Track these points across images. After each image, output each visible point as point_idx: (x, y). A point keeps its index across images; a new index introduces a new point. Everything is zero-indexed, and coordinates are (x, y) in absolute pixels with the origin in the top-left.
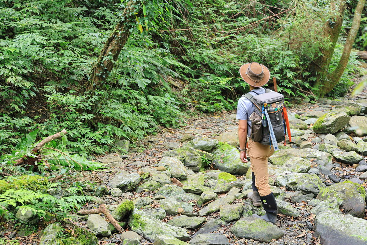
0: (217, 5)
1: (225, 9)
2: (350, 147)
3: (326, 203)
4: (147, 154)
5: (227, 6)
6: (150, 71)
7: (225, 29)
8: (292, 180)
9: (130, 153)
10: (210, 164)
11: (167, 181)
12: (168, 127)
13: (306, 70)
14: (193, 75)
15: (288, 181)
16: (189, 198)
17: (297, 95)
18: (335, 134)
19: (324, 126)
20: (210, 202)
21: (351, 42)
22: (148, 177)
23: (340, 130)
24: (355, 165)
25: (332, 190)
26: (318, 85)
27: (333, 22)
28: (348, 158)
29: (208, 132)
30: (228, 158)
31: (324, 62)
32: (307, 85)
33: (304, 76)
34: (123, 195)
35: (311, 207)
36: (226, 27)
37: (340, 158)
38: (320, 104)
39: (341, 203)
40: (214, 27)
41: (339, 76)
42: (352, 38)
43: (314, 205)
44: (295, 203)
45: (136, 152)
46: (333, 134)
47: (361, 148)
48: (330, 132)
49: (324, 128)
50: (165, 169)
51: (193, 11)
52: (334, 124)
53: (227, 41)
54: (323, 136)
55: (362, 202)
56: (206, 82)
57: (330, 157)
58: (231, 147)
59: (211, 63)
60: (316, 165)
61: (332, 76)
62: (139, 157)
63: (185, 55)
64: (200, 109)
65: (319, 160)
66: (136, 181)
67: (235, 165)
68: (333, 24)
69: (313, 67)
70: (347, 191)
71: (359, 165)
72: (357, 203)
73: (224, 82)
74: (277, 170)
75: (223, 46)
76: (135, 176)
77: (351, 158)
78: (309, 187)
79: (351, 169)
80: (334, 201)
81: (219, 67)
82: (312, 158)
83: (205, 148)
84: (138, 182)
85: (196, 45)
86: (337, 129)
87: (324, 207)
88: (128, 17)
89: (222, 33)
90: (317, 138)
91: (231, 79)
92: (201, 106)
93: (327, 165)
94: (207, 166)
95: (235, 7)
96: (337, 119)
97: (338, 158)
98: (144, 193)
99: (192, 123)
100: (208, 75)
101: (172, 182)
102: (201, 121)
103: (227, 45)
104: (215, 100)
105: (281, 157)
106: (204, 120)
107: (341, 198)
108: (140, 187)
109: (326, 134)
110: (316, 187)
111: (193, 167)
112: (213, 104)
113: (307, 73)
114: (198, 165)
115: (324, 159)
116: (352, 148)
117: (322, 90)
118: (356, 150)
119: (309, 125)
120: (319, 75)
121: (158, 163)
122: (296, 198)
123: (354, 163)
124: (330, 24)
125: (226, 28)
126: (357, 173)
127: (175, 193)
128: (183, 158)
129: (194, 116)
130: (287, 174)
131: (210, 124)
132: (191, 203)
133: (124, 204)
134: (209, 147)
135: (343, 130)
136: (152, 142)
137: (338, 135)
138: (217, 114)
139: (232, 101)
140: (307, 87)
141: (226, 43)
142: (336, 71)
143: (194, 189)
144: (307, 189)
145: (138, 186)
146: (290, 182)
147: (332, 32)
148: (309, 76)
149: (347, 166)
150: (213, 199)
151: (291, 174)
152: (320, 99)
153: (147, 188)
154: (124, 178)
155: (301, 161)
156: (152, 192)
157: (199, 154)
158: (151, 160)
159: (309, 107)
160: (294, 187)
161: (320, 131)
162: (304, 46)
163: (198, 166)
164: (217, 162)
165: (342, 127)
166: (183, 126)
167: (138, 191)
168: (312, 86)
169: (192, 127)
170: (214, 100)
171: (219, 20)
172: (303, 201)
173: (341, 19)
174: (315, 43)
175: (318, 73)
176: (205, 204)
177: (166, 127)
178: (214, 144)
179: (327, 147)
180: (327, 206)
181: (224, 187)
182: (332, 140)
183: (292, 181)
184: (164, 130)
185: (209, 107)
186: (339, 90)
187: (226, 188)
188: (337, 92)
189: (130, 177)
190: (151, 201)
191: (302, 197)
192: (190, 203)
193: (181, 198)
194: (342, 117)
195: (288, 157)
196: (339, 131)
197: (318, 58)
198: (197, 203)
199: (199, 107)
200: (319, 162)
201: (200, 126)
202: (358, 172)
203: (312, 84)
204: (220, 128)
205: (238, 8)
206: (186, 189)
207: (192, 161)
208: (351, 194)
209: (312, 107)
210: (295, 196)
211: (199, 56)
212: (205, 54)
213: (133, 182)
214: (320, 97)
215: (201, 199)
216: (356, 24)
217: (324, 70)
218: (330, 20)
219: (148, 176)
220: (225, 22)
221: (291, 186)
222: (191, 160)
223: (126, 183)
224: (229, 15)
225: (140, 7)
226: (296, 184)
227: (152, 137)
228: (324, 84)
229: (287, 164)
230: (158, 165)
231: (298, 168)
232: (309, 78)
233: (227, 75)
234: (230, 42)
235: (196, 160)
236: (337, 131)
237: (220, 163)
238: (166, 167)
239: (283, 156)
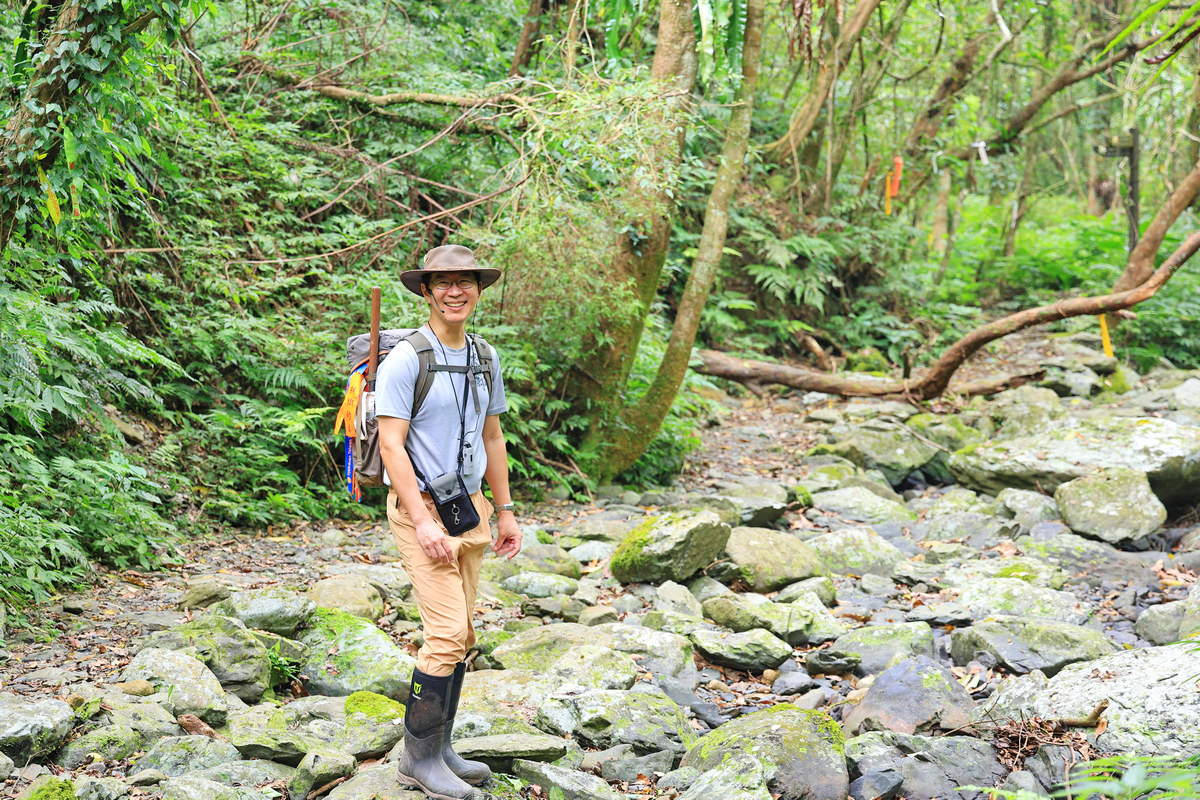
0: (258, 175)
1: (285, 188)
2: (748, 618)
3: (725, 774)
4: (73, 648)
5: (291, 178)
6: (57, 375)
7: (289, 255)
8: (592, 712)
9: (12, 646)
10: (296, 674)
11: (166, 726)
12: (123, 568)
13: (555, 394)
14: (189, 403)
15: (579, 717)
16: (256, 774)
17: (533, 474)
18: (686, 582)
19: (650, 557)
20: (334, 782)
21: (697, 304)
22: (98, 715)
23: (701, 570)
24: (768, 673)
25: (735, 737)
26: (595, 440)
27: (641, 236)
28: (745, 650)
29: (266, 580)
30: (352, 658)
31: (615, 366)
32: (560, 442)
33: (549, 413)
34: (17, 772)
35: (672, 791)
36: (289, 247)
37: (720, 651)
38: (607, 504)
39: (771, 776)
40: (253, 246)
41: (661, 415)
42: (700, 290)
43: (679, 786)
44: (616, 782)
45: (30, 641)
46: (680, 582)
47: (780, 620)
48: (668, 575)
49: (651, 564)
50: (151, 690)
51: (182, 190)
52: (683, 550)
53: (295, 294)
54: (647, 592)
55: (839, 770)
56: (237, 423)
57: (686, 649)
58: (360, 621)
59: (250, 364)
60: (649, 675)
61: (638, 413)
62: (46, 657)
63: (157, 335)
64: (221, 513)
65: (655, 660)
66: (61, 726)
67: (378, 679)
68: (641, 242)
69: (576, 383)
70: (787, 735)
71: (782, 672)
72: (823, 773)
73: (295, 423)
74: (532, 686)
75: (283, 310)
76: (56, 708)
77: (757, 649)
78: (651, 734)
79: (756, 685)
80: (752, 765)
81: (276, 375)
82: (631, 652)
83: (276, 622)
84: (66, 728)
85: (197, 301)
86: (691, 567)
87: (718, 789)
88: (11, 166)
89: (277, 266)
90: (628, 597)
91: (324, 414)
92: (223, 502)
93: (679, 675)
94: (286, 684)
95: (318, 182)
96: (691, 534)
97: (712, 652)
98: (89, 766)
99: (198, 555)
100: (242, 402)
101: (184, 729)
102: (228, 549)
103: (297, 305)
104: (272, 483)
105: (534, 648)
106: (241, 547)
107: (769, 758)
108: (73, 748)
109: (658, 583)
110: (670, 735)
111: (239, 687)
112: (262, 496)
113: (559, 405)
114: (258, 678)
115: (672, 655)
116: (754, 619)
117: (605, 460)
118: (766, 626)
119: (585, 563)
120: (597, 410)
121: (121, 673)
122: (617, 766)
123: (766, 666)
124: (632, 241)
125: (292, 251)
126: (778, 698)
127: (202, 760)
128: (204, 653)
129: (200, 536)
130: (572, 693)
131: (263, 558)
132: (268, 788)
133: (43, 793)
134: (289, 621)
135: (708, 571)
136: (78, 612)
137: (695, 588)
138: (278, 532)
139: (322, 489)
140: (561, 448)
141: (291, 300)
142: (650, 398)
143: (272, 745)
144: (643, 739)
145: (67, 744)
146: (586, 718)
147: (640, 268)
148: (565, 415)
149: (745, 678)
150: (346, 774)
151: (588, 694)
152: (602, 489)
153: (98, 751)
154: (16, 715)
155: (604, 657)
156: (116, 762)
157: (260, 643)
158: (93, 665)
159: (574, 513)
160: (600, 734)
161: (637, 573)
162: (551, 311)
163: (258, 683)
164: (315, 673)
165: (706, 561)
166: (176, 563)
167: (68, 760)
168: (577, 448)
169: (205, 567)
170: (265, 484)
171: (265, 222)
172: (640, 777)
173: (664, 228)
174: (587, 304)
175: (593, 403)
176: (319, 791)
177: (117, 568)
178: (300, 613)
179: (670, 620)
180: (729, 785)
181: (372, 736)
182: (679, 599)
183: (594, 716)
184: (112, 578)
185: (251, 506)
186: (655, 462)
187: (380, 740)
188: (651, 468)
189: (38, 711)
190: (124, 788)
191: (638, 763)
192: (264, 789)
193: (230, 775)
194: (706, 526)
195: (556, 651)
196: (698, 575)
197: (593, 352)
198: (291, 788)
199: (217, 509)
200: (654, 664)
201: (231, 566)
202: (782, 695)
203: (576, 437)
204: (302, 571)
205: (325, 189)
206: (244, 744)
207: (237, 665)
208: (801, 745)
209: (582, 513)
210: (612, 760)
211: (206, 339)
212: (228, 332)
213: (49, 730)
214: (601, 482)
215: (306, 773)
216: (711, 246)
217: (614, 393)
218: (632, 229)
219: (97, 709)
220: (287, 231)
221: (589, 733)
222: (235, 662)
223: (25, 733)
224: (297, 208)
225: (57, 133)
226: (607, 724)
227: (73, 597)
228: (614, 441)
229: (562, 668)
230: (122, 678)
231: (597, 679)
232: (565, 419)
233: (305, 399)
234: (306, 298)
235: (253, 660)
236: (691, 573)
237: (326, 676)
238: (153, 684)
239: (538, 646)
